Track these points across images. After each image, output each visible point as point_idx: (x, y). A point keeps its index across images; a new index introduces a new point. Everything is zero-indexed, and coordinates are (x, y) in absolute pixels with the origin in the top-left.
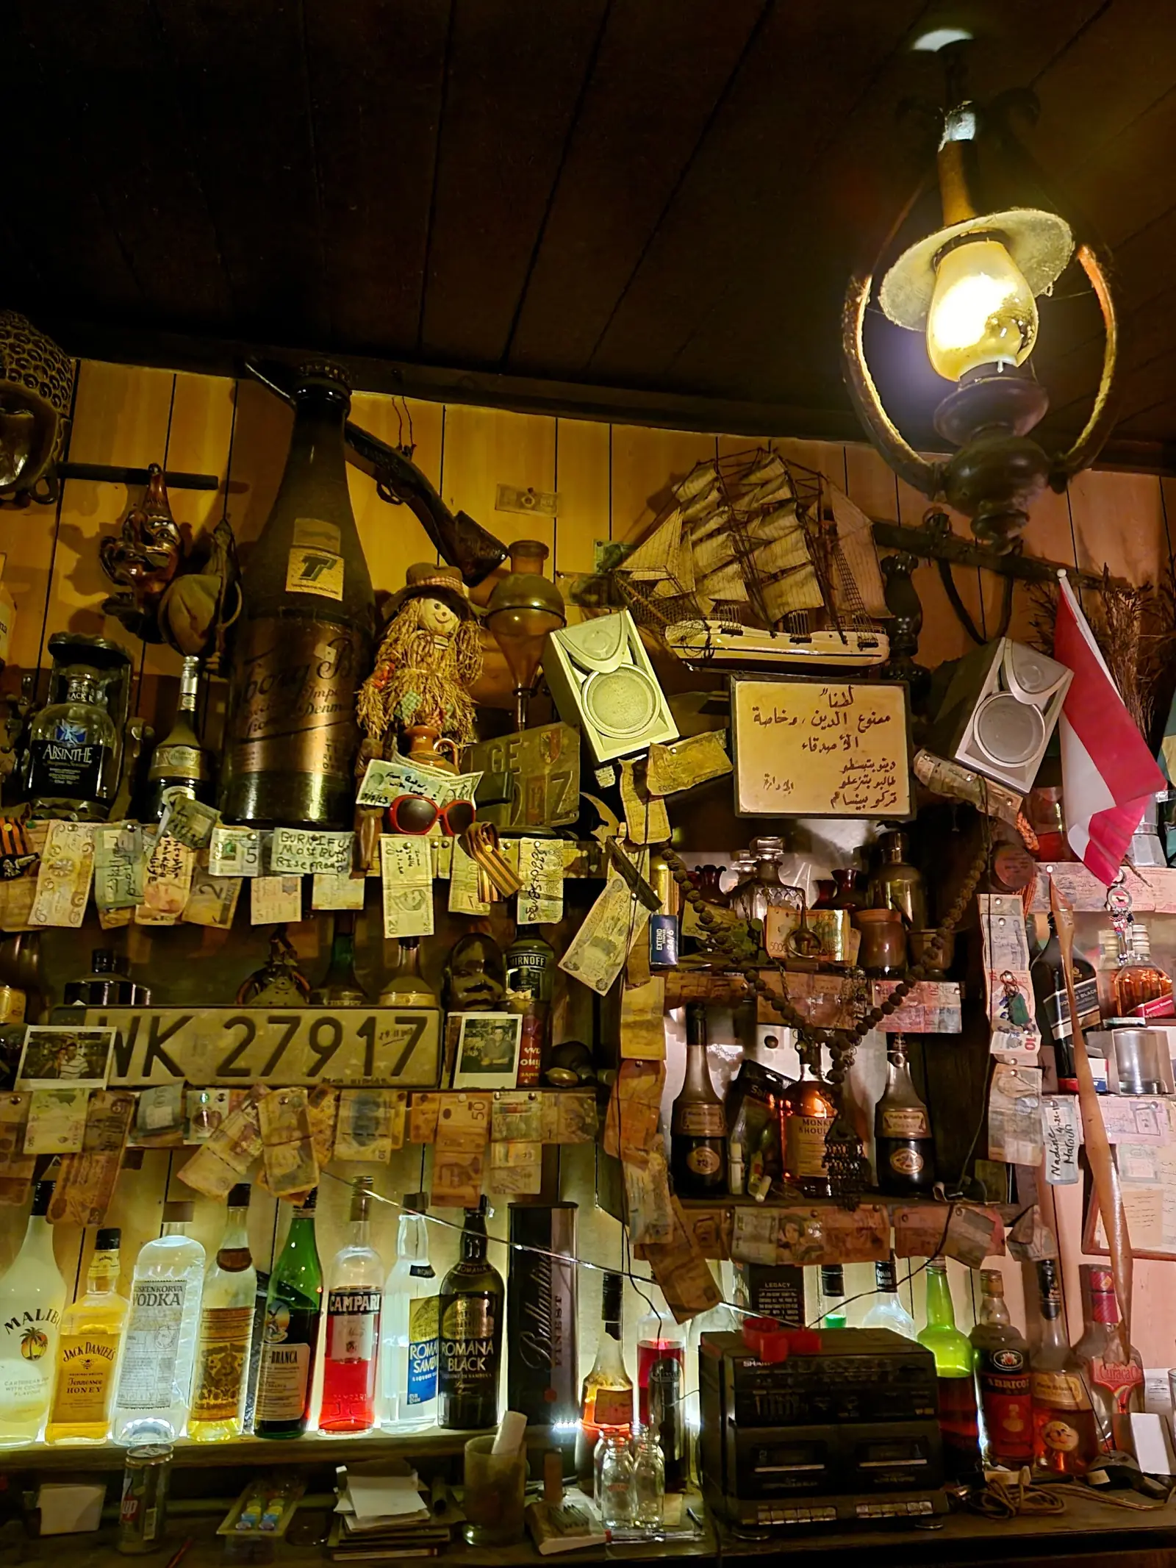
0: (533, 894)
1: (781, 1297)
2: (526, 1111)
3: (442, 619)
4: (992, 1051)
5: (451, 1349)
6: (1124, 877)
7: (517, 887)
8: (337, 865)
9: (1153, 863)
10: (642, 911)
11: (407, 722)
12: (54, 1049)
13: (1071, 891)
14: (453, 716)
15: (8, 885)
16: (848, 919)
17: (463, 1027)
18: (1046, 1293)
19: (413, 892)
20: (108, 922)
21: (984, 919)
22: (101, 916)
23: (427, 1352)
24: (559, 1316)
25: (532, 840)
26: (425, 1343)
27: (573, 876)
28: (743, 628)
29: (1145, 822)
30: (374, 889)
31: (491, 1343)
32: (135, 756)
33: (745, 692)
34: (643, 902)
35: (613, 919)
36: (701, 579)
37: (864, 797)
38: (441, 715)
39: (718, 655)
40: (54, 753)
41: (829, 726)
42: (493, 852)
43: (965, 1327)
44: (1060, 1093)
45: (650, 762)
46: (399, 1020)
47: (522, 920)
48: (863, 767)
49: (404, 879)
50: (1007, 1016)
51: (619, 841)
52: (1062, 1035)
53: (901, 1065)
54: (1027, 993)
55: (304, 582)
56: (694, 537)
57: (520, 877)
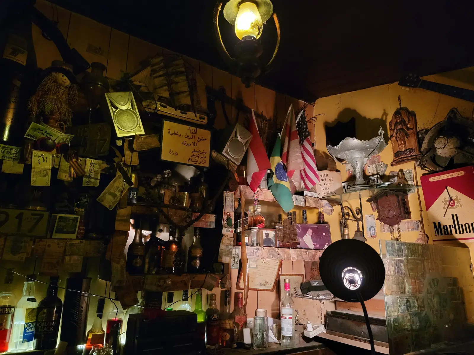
0: (89, 177)
1: (155, 303)
2: (79, 246)
3: (64, 81)
4: (222, 233)
5: (40, 325)
6: (258, 191)
7: (84, 173)
8: (13, 158)
9: (265, 188)
10: (127, 186)
11: (47, 113)
13: (245, 193)
14: (65, 115)
16: (188, 194)
17: (57, 219)
18: (226, 299)
19: (43, 171)
21: (224, 198)
23: (32, 325)
24: (82, 312)
25: (91, 160)
26: (31, 323)
27: (104, 173)
28: (167, 106)
29: (264, 178)
30: (28, 168)
31: (56, 322)
33: (167, 125)
34: (127, 183)
35: (117, 187)
36: (155, 89)
37: (197, 160)
38: (60, 113)
39: (158, 112)
41: (190, 139)
42: (76, 161)
43: (204, 309)
44: (237, 245)
45: (135, 140)
46: (33, 214)
47: (84, 184)
48: (198, 152)
49: (40, 166)
50: (227, 224)
51: (121, 163)
52: (238, 231)
53: (197, 237)
54: (233, 218)
55: (11, 56)
56: (155, 76)
57: (85, 171)
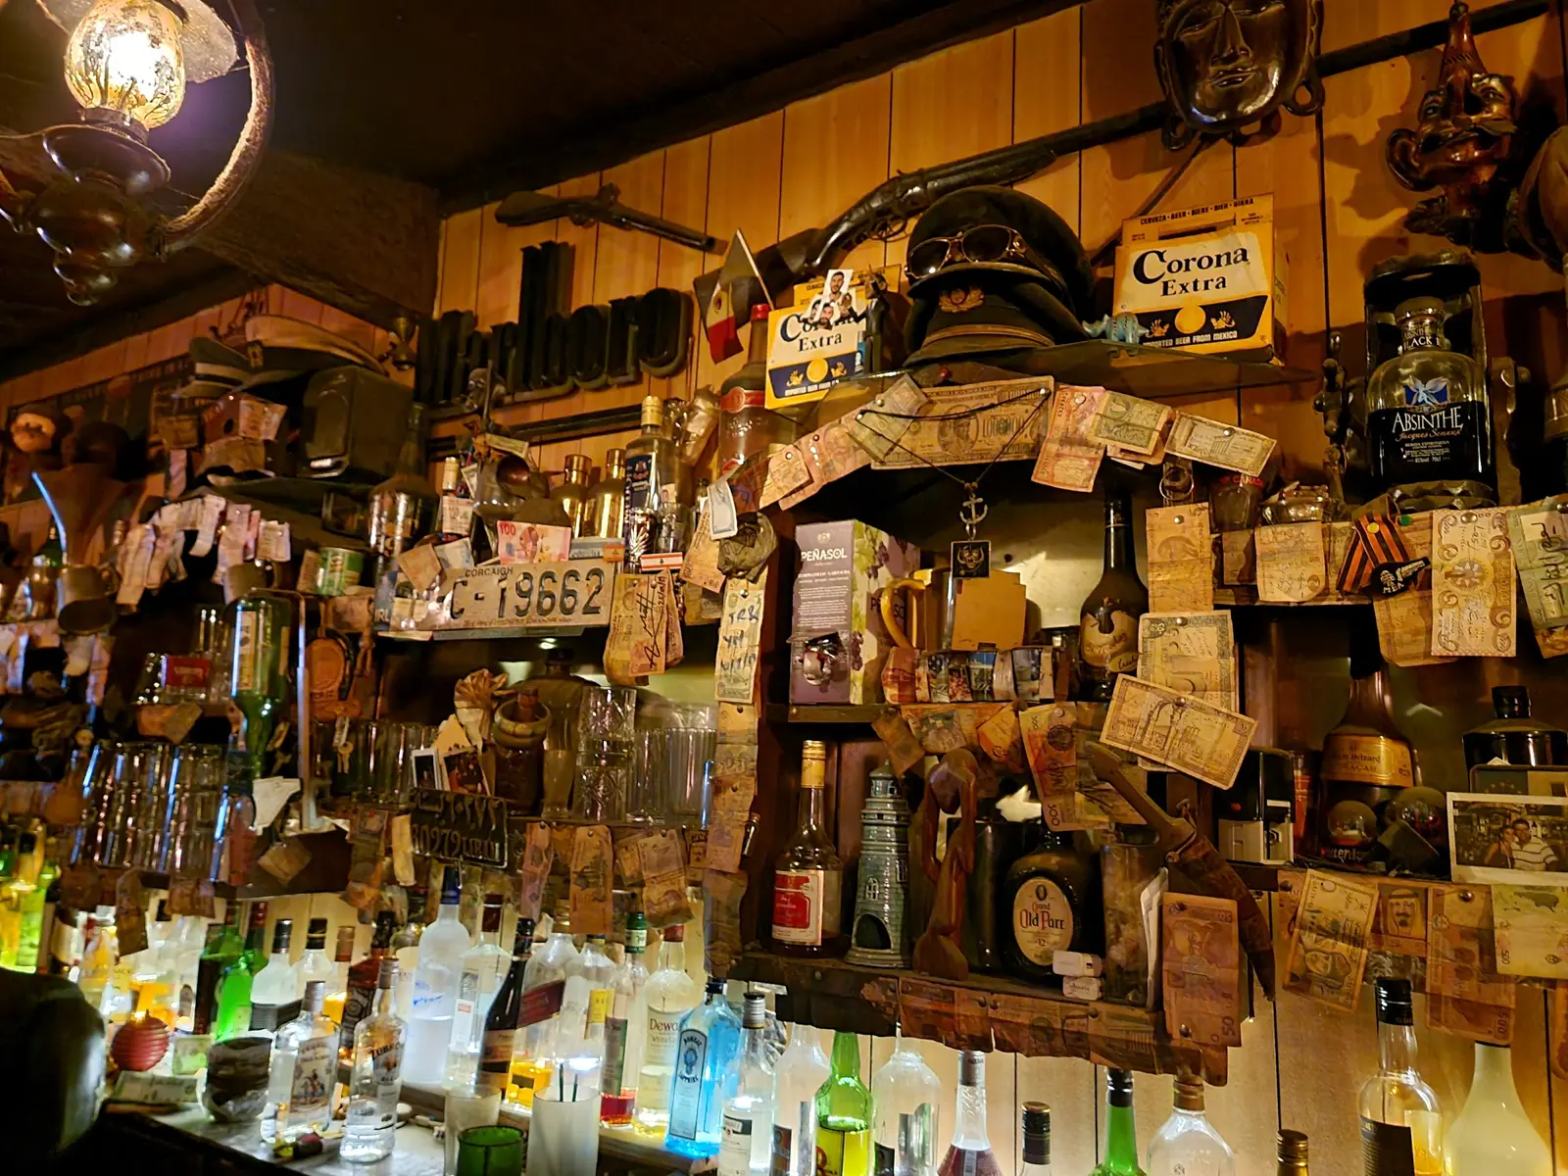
12: (1494, 827)
15: (1387, 605)
20: (1553, 647)
22: (1539, 639)
32: (1510, 411)
40: (1406, 424)
